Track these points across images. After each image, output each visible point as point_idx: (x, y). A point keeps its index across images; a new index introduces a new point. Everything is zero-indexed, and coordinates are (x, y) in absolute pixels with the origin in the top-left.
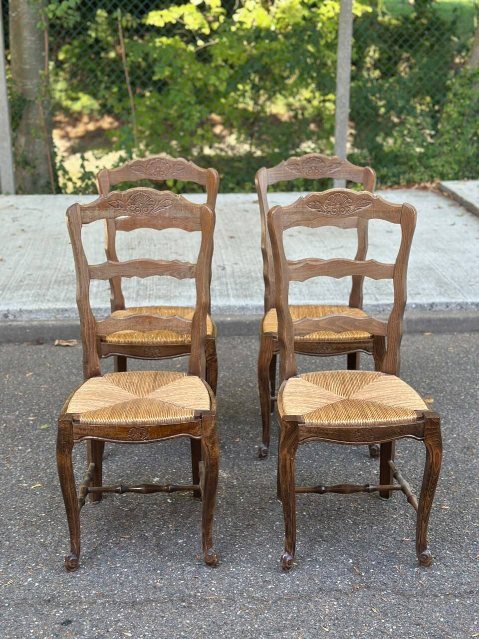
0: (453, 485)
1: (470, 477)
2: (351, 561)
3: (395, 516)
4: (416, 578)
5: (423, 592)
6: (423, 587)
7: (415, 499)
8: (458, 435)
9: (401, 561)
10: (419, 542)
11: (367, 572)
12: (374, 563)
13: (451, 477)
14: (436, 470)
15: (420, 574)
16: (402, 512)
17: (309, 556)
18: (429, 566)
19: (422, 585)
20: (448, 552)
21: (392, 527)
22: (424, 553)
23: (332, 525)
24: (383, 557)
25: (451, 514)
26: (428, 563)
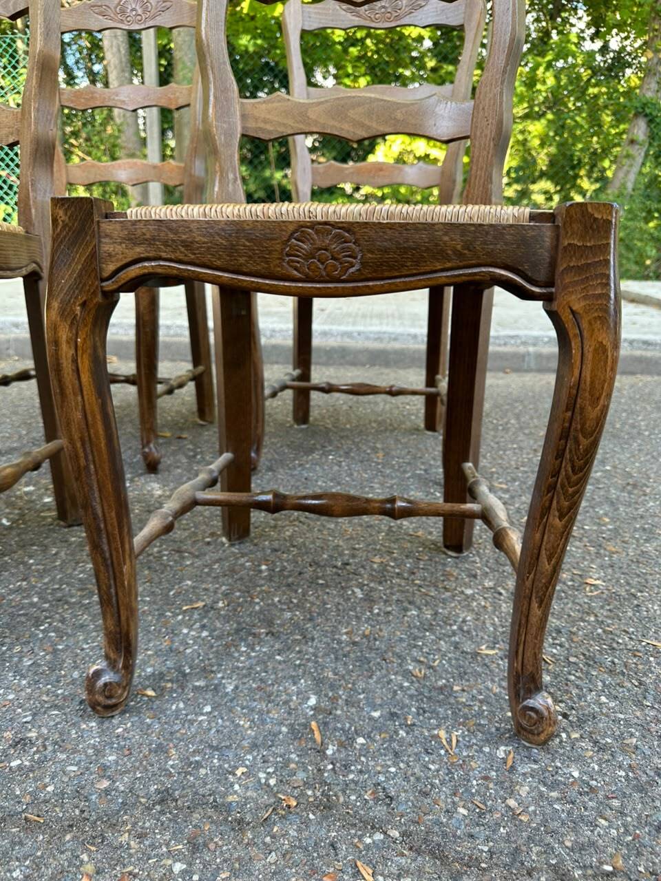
0: (609, 540)
1: (644, 529)
2: (313, 701)
3: (469, 592)
4: (499, 783)
5: (517, 849)
6: (519, 826)
7: (516, 540)
8: (615, 467)
9: (459, 717)
10: (517, 665)
11: (346, 743)
12: (376, 714)
13: (604, 525)
14: (592, 413)
15: (513, 768)
16: (490, 584)
17: (205, 672)
18: (545, 742)
19: (515, 816)
20: (603, 699)
21: (457, 615)
22: (530, 702)
23: (311, 599)
24: (411, 697)
25: (610, 599)
26: (542, 737)
